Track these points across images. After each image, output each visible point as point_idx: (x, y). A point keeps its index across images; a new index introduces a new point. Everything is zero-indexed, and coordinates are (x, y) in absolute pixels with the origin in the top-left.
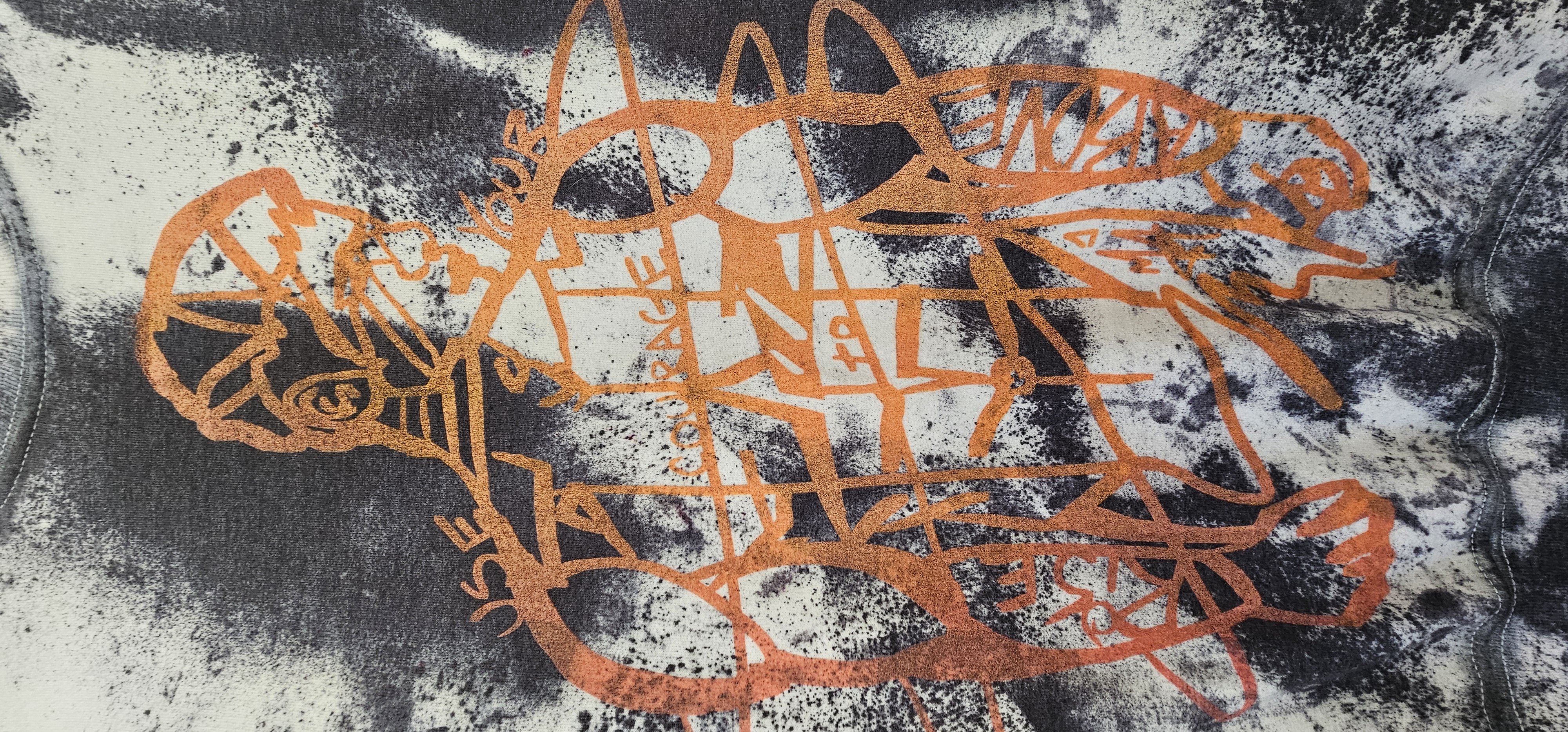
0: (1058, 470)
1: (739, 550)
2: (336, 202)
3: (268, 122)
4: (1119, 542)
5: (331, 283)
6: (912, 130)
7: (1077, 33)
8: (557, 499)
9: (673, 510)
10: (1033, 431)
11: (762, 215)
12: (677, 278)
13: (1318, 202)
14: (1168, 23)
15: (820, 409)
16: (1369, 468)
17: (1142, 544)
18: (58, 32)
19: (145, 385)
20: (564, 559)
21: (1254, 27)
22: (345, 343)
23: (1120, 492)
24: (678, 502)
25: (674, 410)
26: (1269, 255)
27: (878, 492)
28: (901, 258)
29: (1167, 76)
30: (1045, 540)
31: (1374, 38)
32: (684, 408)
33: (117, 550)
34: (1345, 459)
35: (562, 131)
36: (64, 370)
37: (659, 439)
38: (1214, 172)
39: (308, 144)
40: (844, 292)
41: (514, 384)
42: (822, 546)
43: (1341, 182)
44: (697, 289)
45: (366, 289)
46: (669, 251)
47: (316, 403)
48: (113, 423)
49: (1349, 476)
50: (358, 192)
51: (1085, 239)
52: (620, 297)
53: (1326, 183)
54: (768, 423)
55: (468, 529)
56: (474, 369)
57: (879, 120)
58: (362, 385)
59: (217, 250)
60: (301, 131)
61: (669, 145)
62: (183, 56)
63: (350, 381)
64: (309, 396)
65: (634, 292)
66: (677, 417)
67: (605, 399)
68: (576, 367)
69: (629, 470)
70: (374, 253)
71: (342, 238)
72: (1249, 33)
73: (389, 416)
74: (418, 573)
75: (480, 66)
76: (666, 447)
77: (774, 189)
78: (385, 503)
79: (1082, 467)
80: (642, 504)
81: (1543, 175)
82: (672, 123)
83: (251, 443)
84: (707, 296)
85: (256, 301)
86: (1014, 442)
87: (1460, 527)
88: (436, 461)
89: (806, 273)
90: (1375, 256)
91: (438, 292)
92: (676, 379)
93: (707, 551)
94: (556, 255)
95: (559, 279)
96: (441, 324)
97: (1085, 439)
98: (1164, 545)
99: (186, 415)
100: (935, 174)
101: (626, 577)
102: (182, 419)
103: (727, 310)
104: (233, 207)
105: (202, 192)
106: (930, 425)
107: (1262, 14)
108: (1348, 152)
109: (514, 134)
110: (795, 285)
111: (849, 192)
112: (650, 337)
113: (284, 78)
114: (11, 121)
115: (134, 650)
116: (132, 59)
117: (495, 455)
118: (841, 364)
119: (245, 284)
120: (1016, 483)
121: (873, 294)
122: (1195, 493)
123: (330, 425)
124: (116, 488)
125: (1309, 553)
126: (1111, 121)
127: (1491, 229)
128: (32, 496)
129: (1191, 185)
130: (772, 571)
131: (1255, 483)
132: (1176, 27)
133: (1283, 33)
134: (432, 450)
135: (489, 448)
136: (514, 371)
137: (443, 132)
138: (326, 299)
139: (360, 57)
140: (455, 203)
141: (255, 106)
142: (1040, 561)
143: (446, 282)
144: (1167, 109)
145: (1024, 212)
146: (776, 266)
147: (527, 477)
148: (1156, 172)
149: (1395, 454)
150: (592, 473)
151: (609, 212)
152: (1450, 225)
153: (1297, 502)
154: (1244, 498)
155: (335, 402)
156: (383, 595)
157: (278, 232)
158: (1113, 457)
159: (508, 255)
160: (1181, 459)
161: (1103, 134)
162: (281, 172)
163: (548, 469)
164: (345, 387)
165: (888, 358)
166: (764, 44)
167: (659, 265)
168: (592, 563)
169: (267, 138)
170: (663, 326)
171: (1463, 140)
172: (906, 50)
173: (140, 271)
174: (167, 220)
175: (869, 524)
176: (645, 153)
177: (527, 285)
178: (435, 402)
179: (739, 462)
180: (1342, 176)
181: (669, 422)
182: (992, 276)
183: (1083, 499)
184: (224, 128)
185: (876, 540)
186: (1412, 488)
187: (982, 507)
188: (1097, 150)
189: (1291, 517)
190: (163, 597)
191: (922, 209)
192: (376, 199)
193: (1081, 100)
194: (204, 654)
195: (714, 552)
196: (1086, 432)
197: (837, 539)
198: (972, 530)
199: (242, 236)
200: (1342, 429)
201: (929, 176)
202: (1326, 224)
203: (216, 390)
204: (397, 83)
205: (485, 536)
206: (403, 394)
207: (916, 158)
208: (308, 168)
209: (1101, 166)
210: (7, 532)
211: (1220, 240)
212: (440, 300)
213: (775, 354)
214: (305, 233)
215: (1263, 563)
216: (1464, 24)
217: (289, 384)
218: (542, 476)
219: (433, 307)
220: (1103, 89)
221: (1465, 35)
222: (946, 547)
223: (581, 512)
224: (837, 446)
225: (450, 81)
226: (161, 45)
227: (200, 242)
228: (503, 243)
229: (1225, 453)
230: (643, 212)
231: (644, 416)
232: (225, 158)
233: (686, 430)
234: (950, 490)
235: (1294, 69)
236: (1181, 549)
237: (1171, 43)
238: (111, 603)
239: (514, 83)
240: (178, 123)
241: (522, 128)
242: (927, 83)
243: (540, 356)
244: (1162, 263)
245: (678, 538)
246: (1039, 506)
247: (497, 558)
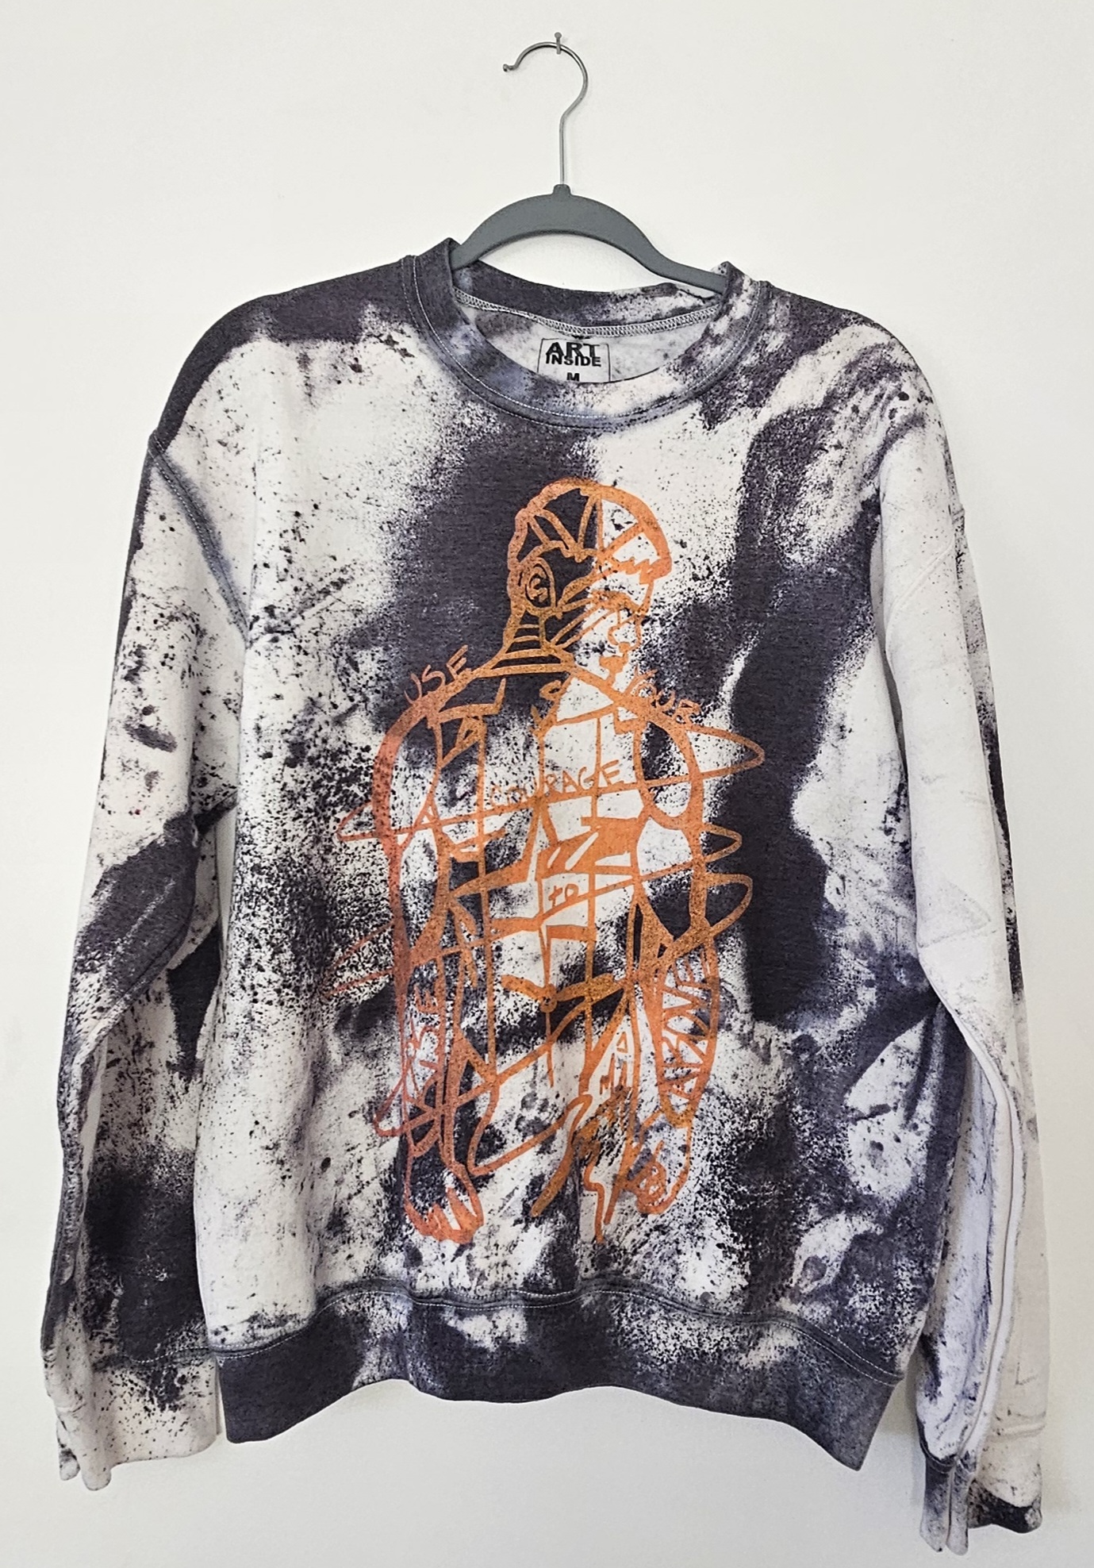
0: (491, 1032)
1: (446, 829)
2: (652, 598)
3: (697, 565)
4: (446, 1072)
5: (607, 588)
6: (686, 934)
7: (736, 1026)
8: (476, 718)
9: (469, 788)
10: (517, 1017)
11: (642, 845)
12: (605, 791)
13: (642, 1186)
14: (740, 1077)
15: (529, 879)
16: (490, 1235)
17: (445, 1087)
18: (751, 450)
19: (550, 481)
20: (442, 725)
21: (736, 1125)
22: (572, 595)
23: (476, 1075)
24: (473, 791)
25: (528, 788)
26: (610, 1164)
27: (479, 917)
28: (613, 930)
29: (712, 1078)
30: (448, 1024)
31: (729, 1192)
32: (530, 795)
33: (451, 462)
34: (496, 1220)
35: (688, 734)
36: (559, 437)
37: (512, 778)
38: (661, 1118)
39: (684, 587)
40: (593, 893)
41: (544, 692)
42: (447, 880)
43: (652, 1199)
44: (599, 802)
45: (603, 608)
46: (622, 787)
47: (536, 576)
48: (527, 462)
49: (486, 1221)
50: (657, 611)
51: (622, 1046)
52: (595, 755)
53: (653, 1189)
54: (521, 847)
55: (459, 666)
56: (554, 668)
57: (692, 915)
58: (547, 603)
59: (627, 527)
60: (691, 584)
61: (680, 794)
62: (736, 519)
63: (549, 597)
64: (540, 572)
65: (598, 764)
66: (524, 790)
67: (536, 746)
68: (554, 728)
69: (493, 761)
70: (624, 614)
71: (633, 598)
72: (733, 1123)
73: (528, 618)
74: (436, 638)
75: (725, 688)
76: (507, 783)
77: (657, 853)
78: (475, 615)
79: (493, 1049)
80: (473, 770)
81: (654, 1308)
82: (691, 796)
83: (514, 538)
84: (594, 809)
85: (597, 546)
86: (509, 1004)
87: (456, 1282)
88: (501, 645)
89: (606, 870)
90: (608, 1229)
91: (600, 649)
92: (546, 789)
93: (445, 809)
94: (621, 719)
95: (607, 720)
96: (581, 650)
97: (510, 1052)
98: (444, 1102)
99: (531, 502)
100: (662, 949)
101: (432, 763)
102: (529, 500)
103: (585, 821)
104: (651, 539)
105: (659, 522)
106: (521, 948)
107: (744, 1129)
108: (670, 1201)
109: (687, 706)
110: (599, 863)
111: (653, 898)
112: (570, 773)
113: (721, 576)
114: (703, 417)
115: (393, 474)
116: (734, 491)
117: (504, 680)
118: (552, 891)
119: (607, 541)
120: (483, 1005)
121: (592, 911)
122: (475, 1125)
123: (523, 583)
124: (488, 462)
125: (439, 1194)
126: (689, 1049)
127: (626, 1285)
128: (484, 414)
129: (654, 1104)
130: (434, 848)
131: (481, 1164)
132: (738, 1082)
133: (733, 1141)
134: (507, 644)
135: (507, 677)
136: (552, 691)
137: (688, 665)
138: (598, 585)
139: (731, 620)
140: (651, 665)
141: (707, 558)
142: (437, 1018)
143: (605, 654)
144: (695, 1080)
145: (639, 1006)
146: (611, 852)
147: (491, 700)
148: (662, 1081)
149: (500, 1252)
150: (492, 739)
151: (645, 754)
152: (627, 1262)
153: (470, 1189)
154: (472, 1155)
155: (537, 587)
156: (424, 619)
157: (636, 562)
158: (499, 1071)
159: (622, 691)
160: (497, 1118)
161: (683, 1045)
162: (669, 569)
163: (495, 712)
164: (545, 593)
165: (555, 920)
166: (732, 849)
167: (614, 780)
168: (440, 742)
169: (688, 564)
170: (577, 782)
171: (675, 1264)
172: (728, 929)
173: (615, 483)
174: (643, 500)
175: (458, 909)
176: (676, 779)
177: (604, 701)
178: (536, 645)
179: (498, 829)
180: (656, 1199)
181: (522, 785)
182: (600, 987)
183: (472, 1050)
184: (695, 539)
185: (450, 914)
186: (479, 1255)
187: (469, 983)
188: (674, 1044)
189: (460, 1185)
190: (423, 490)
191: (643, 942)
192: (654, 621)
193: (700, 1030)
194: (391, 519)
195: (445, 814)
196: (515, 1052)
197: (451, 890)
198: (455, 977)
199: (634, 542)
200: (518, 1222)
201: (662, 946)
202: (628, 1193)
203: (544, 519)
204: (716, 640)
205: (455, 676)
206: (541, 626)
207: (672, 937)
208: (672, 585)
209: (665, 1047)
210: (462, 398)
211: (620, 1131)
212: (595, 650)
213: (558, 850)
214: (635, 578)
215: (432, 1164)
216: (736, 1240)
217: (548, 562)
218: (491, 708)
219: (592, 646)
220: (706, 1042)
221: (730, 1243)
222: (445, 959)
223: (468, 733)
224: (508, 890)
225: (717, 670)
226: (741, 508)
227: (631, 518)
228: (629, 689)
229: (501, 1147)
230: (645, 773)
231: (525, 769)
232: (679, 538)
233: (518, 795)
234: (480, 962)
235: (714, 1150)
236: (441, 1113)
237: (730, 1080)
238: (420, 459)
239: (715, 708)
240: (698, 513)
241: (690, 711)
242: (711, 941)
243: (561, 707)
244: (607, 1096)
245: (452, 792)
246: (469, 1021)
247: (443, 686)
